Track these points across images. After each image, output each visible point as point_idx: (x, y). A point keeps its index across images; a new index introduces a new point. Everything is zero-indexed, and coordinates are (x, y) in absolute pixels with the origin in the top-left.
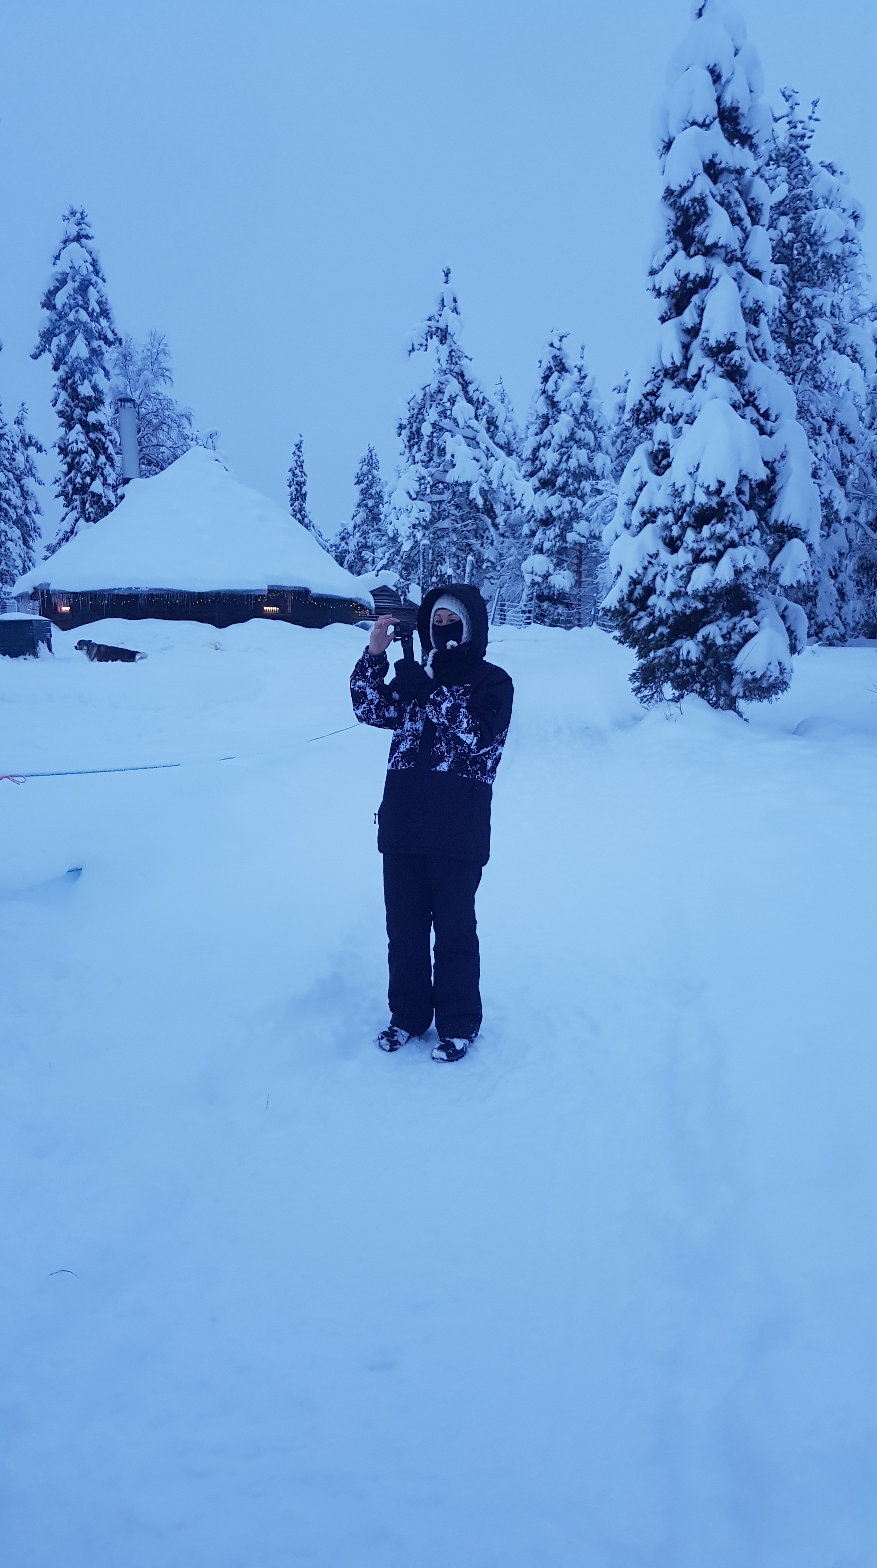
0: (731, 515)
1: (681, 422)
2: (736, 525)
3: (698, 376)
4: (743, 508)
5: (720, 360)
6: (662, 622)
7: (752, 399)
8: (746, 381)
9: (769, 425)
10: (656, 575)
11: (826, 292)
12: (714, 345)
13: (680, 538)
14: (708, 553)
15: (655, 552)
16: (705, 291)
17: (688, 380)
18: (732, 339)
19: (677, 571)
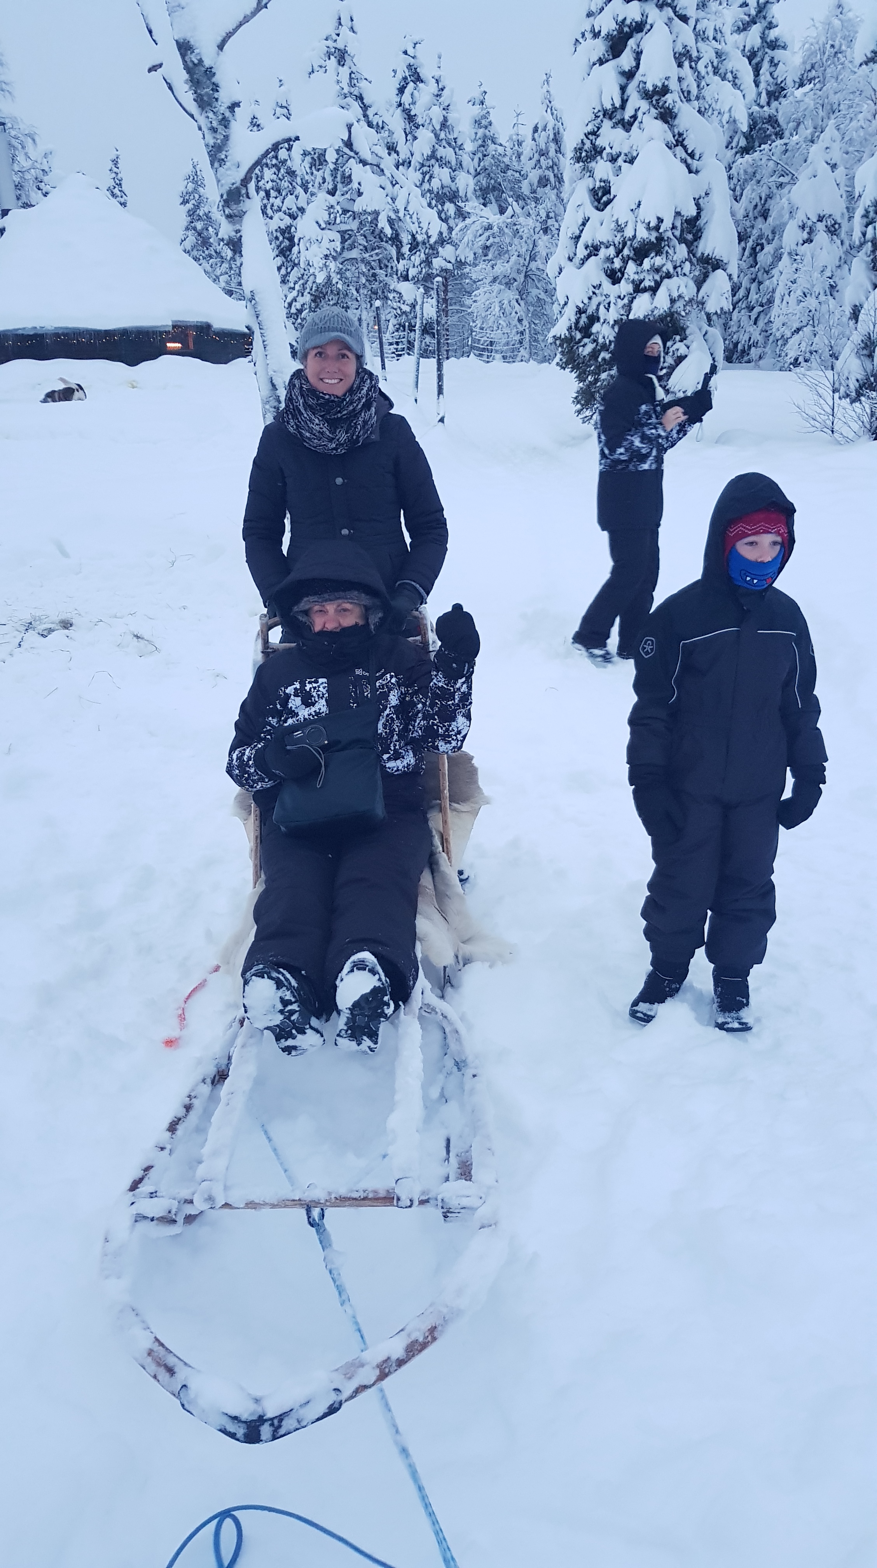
0: (667, 248)
1: (620, 161)
2: (671, 258)
3: (635, 117)
4: (677, 242)
5: (654, 102)
6: (605, 347)
7: (680, 139)
8: (676, 122)
9: (695, 164)
10: (599, 304)
11: (709, 16)
12: (651, 89)
13: (622, 271)
14: (647, 283)
15: (598, 283)
16: (639, 35)
17: (626, 121)
18: (666, 83)
19: (619, 300)
